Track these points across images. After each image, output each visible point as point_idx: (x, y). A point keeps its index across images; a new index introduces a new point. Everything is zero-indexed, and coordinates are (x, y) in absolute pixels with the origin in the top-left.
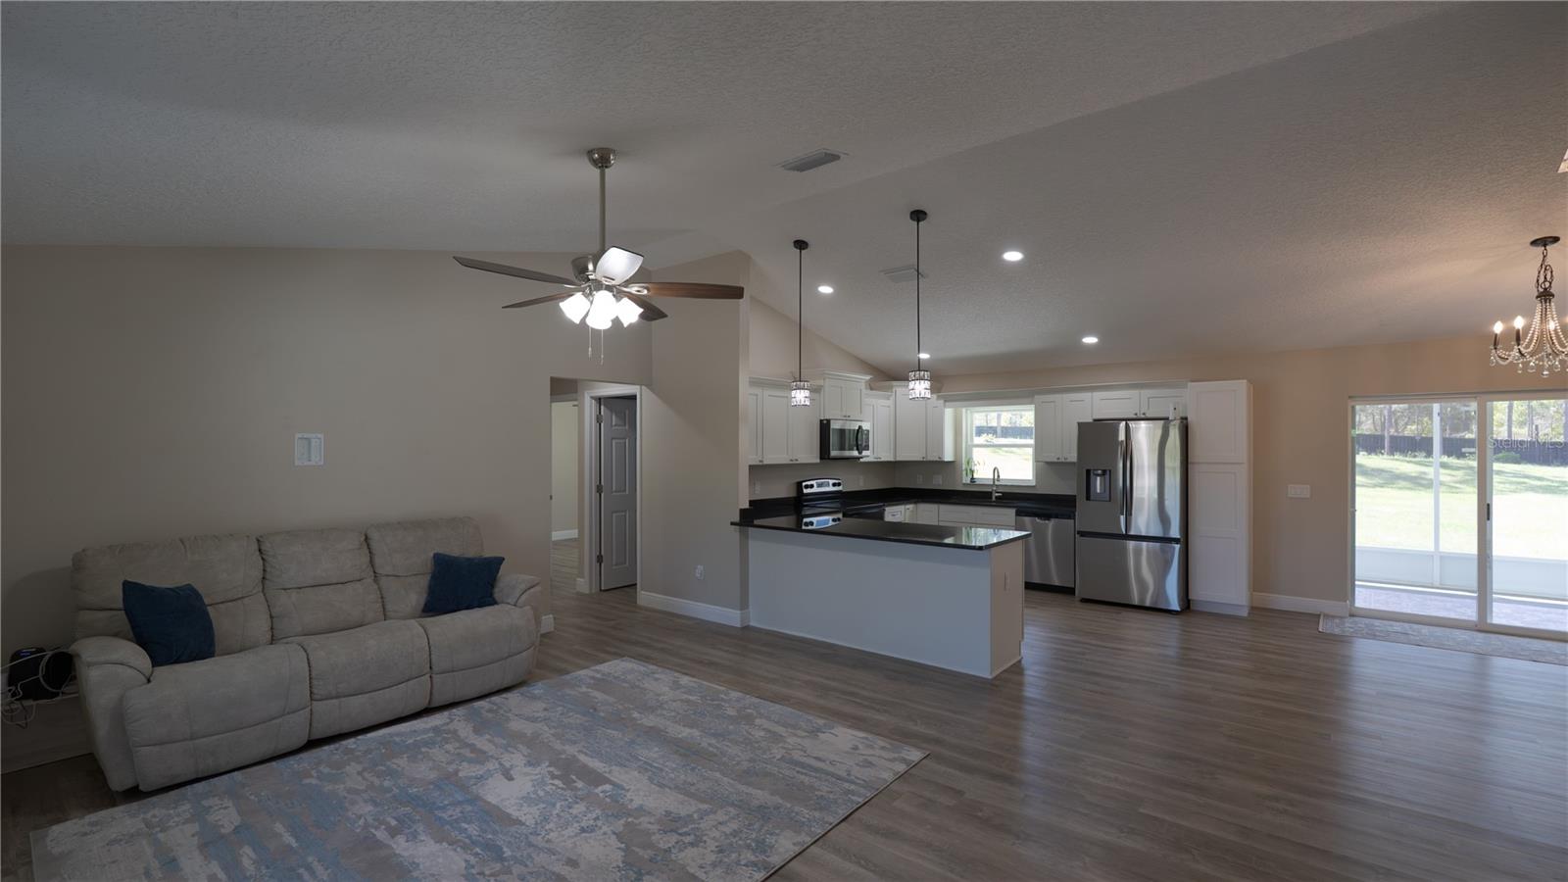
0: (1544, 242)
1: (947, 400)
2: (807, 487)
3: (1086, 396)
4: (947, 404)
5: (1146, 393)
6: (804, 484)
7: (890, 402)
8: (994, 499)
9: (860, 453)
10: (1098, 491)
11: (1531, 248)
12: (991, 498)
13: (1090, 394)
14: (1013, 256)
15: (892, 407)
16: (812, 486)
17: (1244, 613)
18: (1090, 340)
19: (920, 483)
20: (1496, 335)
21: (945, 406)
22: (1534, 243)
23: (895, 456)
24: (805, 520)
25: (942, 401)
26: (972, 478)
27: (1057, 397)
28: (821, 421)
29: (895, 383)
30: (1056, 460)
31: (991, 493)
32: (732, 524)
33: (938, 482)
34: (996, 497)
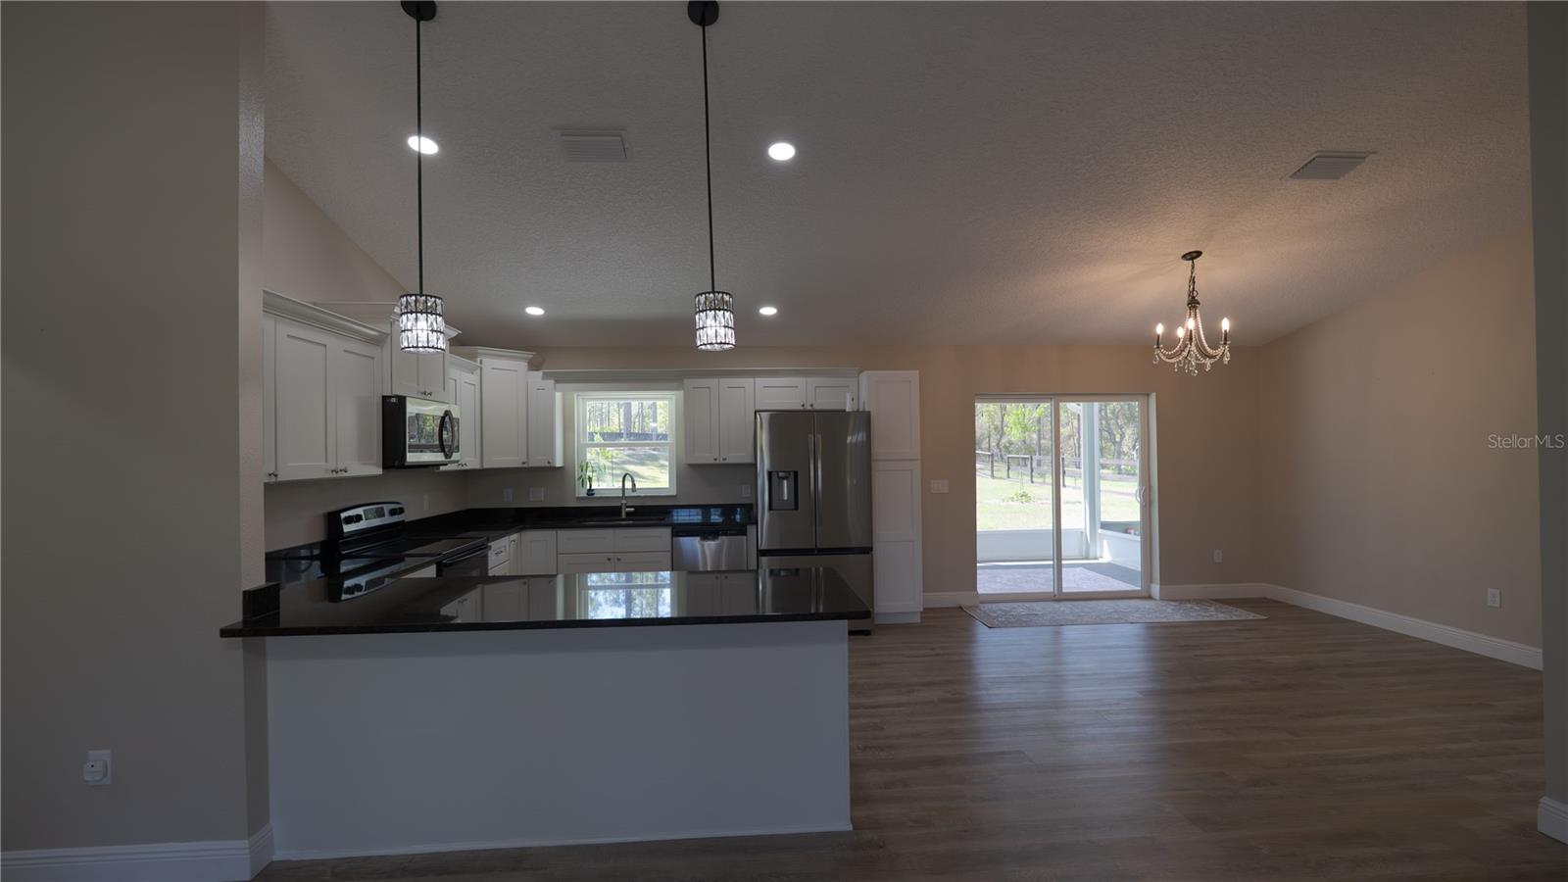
0: (1191, 256)
1: (559, 379)
2: (349, 520)
3: (748, 382)
4: (558, 385)
5: (812, 381)
6: (343, 515)
7: (474, 378)
8: (624, 515)
9: (446, 456)
10: (786, 498)
11: (1181, 261)
12: (620, 514)
13: (752, 380)
14: (782, 152)
15: (477, 383)
16: (358, 518)
17: (917, 619)
18: (768, 311)
19: (509, 499)
20: (1159, 336)
21: (555, 389)
22: (1184, 257)
23: (482, 463)
24: (348, 583)
25: (552, 382)
26: (590, 490)
27: (712, 382)
28: (385, 398)
29: (481, 350)
30: (712, 462)
31: (620, 508)
32: (226, 633)
33: (539, 498)
34: (628, 514)
